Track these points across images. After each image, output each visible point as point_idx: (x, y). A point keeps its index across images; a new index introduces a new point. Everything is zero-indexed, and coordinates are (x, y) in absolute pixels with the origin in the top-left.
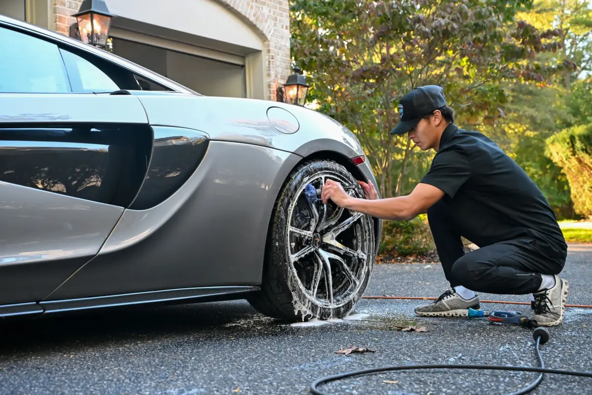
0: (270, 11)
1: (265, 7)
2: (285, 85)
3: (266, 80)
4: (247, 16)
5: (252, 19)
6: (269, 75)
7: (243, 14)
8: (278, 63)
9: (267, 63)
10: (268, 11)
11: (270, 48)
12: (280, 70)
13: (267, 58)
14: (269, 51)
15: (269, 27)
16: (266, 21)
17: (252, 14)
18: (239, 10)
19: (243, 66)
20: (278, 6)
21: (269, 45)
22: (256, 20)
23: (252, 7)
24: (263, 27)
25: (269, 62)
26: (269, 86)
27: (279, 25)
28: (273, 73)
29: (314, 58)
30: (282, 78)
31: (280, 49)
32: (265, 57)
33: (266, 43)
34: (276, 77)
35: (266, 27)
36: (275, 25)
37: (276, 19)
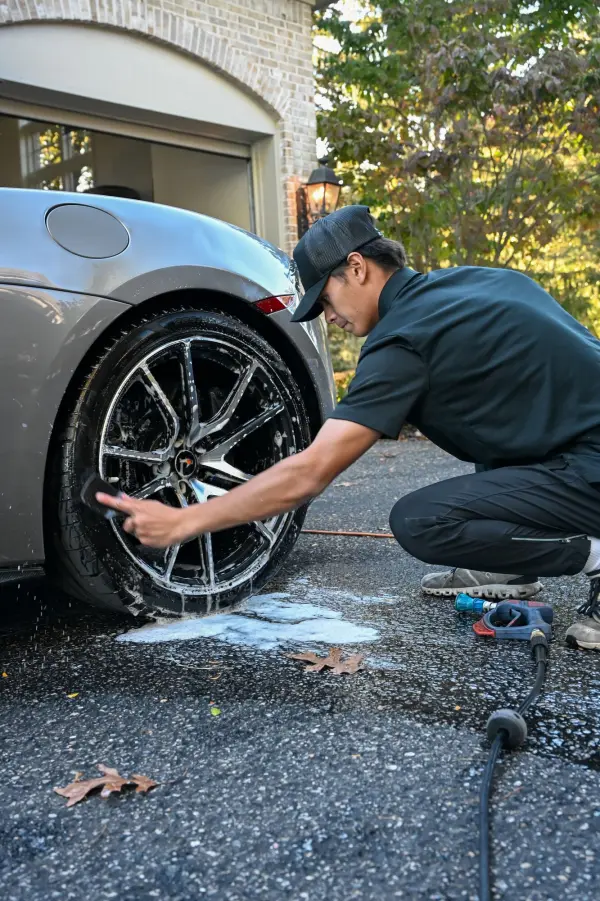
0: (284, 75)
1: (275, 70)
2: (307, 184)
3: (281, 178)
4: (248, 84)
5: (256, 87)
6: (284, 171)
7: (242, 80)
8: (298, 153)
9: (282, 153)
10: (281, 75)
11: (286, 131)
12: (301, 162)
13: (281, 145)
14: (283, 135)
15: (282, 99)
16: (278, 91)
17: (256, 81)
18: (235, 74)
19: (249, 160)
20: (297, 67)
21: (283, 127)
22: (263, 89)
23: (255, 69)
24: (275, 99)
25: (284, 150)
26: (285, 187)
27: (299, 96)
28: (290, 167)
29: (349, 141)
30: (304, 175)
31: (301, 131)
32: (278, 144)
33: (280, 123)
34: (295, 172)
35: (279, 99)
36: (293, 96)
37: (293, 87)
